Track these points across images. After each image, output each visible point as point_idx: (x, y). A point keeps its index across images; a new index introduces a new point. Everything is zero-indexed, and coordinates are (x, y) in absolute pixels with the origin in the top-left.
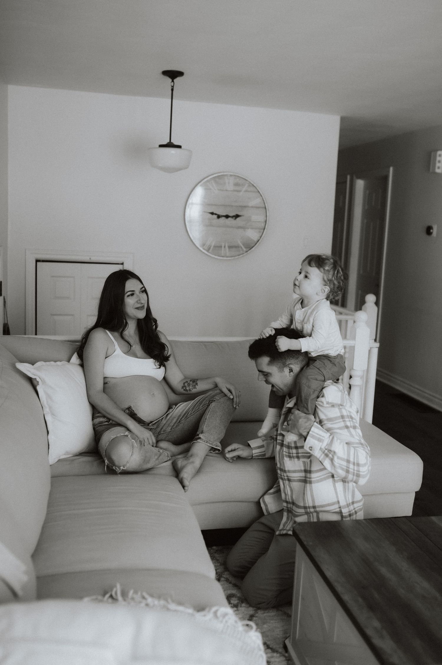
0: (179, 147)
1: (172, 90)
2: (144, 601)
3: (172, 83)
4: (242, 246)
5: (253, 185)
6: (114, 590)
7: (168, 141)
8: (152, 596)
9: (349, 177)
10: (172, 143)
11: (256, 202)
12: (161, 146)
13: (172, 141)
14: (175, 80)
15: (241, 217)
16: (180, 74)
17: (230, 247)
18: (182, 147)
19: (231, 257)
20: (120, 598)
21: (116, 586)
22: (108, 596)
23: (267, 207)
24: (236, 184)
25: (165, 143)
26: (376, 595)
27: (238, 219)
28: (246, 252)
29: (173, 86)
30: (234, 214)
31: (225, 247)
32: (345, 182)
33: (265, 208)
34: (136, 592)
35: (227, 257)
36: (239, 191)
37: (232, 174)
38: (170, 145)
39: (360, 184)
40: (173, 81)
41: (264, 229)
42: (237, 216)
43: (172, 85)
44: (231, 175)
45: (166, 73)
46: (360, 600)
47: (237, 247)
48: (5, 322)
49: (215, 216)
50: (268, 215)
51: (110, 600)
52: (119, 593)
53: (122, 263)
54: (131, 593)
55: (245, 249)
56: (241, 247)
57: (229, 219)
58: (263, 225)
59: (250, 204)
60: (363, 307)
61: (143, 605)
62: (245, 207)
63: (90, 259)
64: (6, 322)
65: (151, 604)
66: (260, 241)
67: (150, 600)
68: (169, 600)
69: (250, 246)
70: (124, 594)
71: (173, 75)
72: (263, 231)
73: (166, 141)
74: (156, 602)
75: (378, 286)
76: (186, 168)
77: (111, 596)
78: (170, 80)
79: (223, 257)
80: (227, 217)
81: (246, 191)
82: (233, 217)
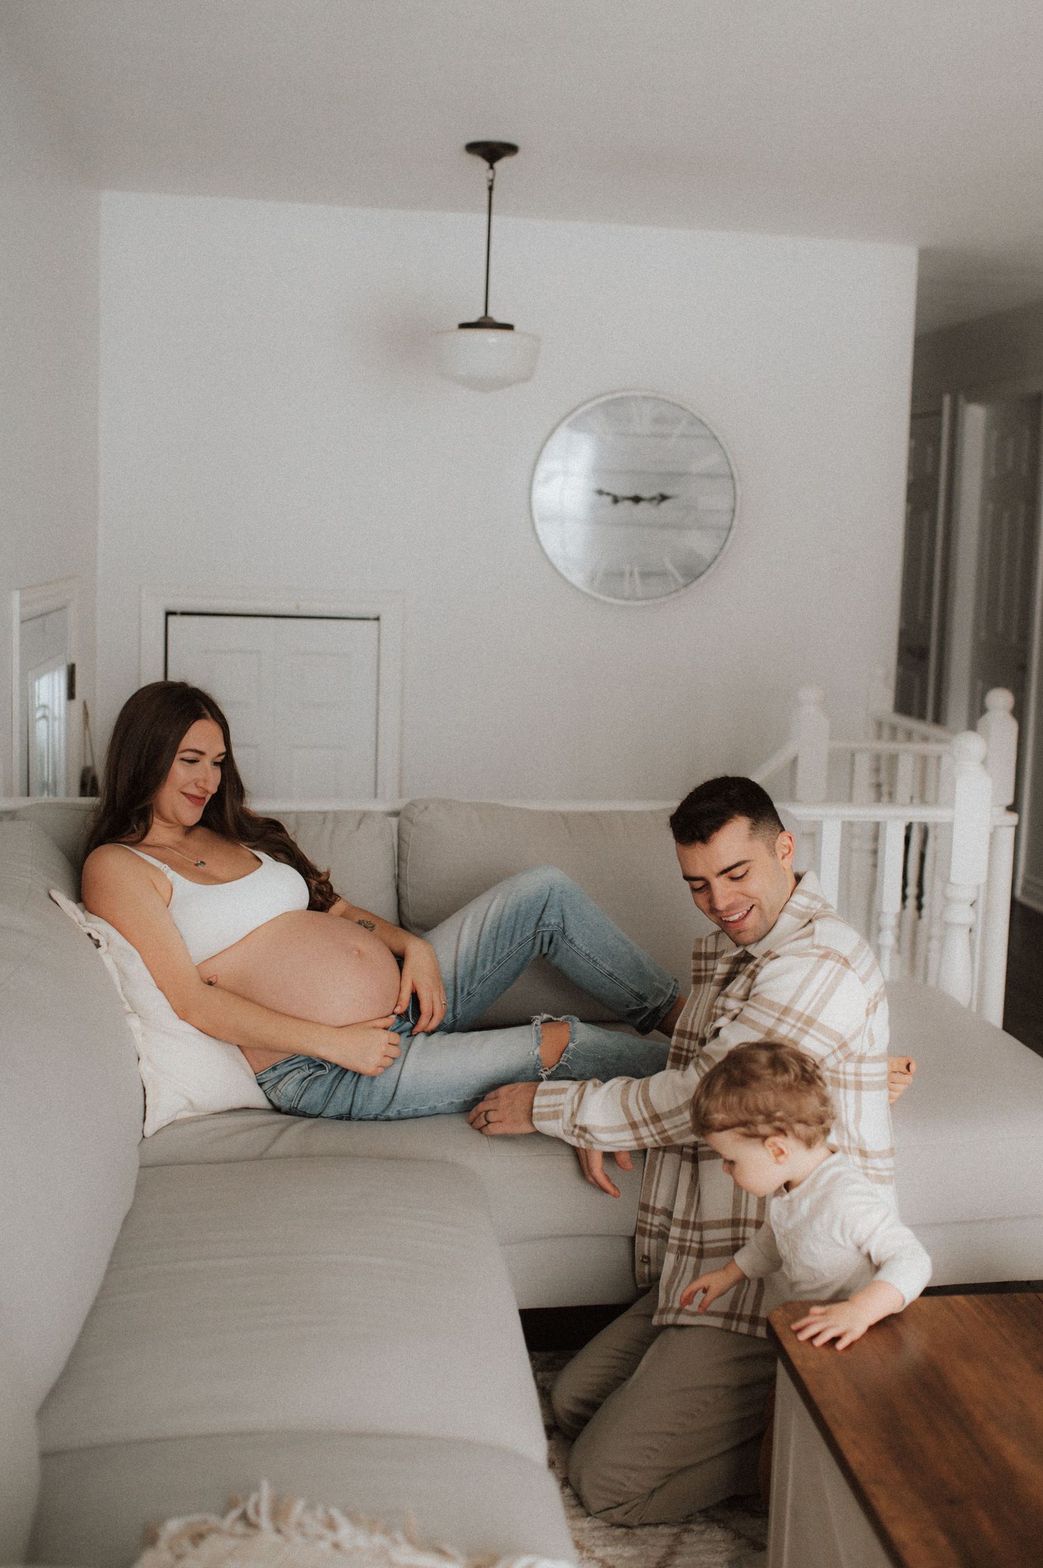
0: (509, 327)
1: (491, 189)
2: (330, 1536)
3: (491, 172)
4: (677, 575)
5: (700, 421)
6: (253, 1498)
7: (482, 314)
8: (353, 1518)
9: (947, 400)
10: (490, 318)
11: (712, 461)
12: (464, 326)
13: (490, 314)
14: (497, 165)
15: (672, 500)
16: (510, 149)
17: (645, 575)
18: (516, 328)
19: (647, 599)
20: (265, 1522)
21: (257, 1488)
22: (235, 1514)
23: (736, 476)
24: (657, 420)
25: (473, 319)
26: (986, 1526)
27: (665, 504)
28: (686, 586)
29: (492, 181)
30: (654, 492)
31: (631, 574)
32: (939, 413)
33: (732, 477)
34: (310, 1507)
35: (638, 599)
36: (664, 436)
37: (646, 394)
38: (485, 323)
39: (976, 417)
40: (492, 167)
41: (730, 529)
42: (663, 498)
43: (491, 177)
44: (645, 398)
45: (473, 148)
46: (942, 1540)
47: (663, 574)
48: (85, 762)
49: (609, 499)
50: (739, 492)
51: (240, 1528)
52: (265, 1507)
53: (376, 616)
54: (299, 1507)
55: (681, 580)
56: (673, 576)
57: (642, 505)
58: (726, 519)
59: (695, 468)
60: (981, 723)
61: (325, 1545)
62: (681, 475)
63: (298, 607)
64: (89, 763)
65: (347, 1545)
66: (719, 559)
67: (345, 1531)
68: (399, 1536)
69: (693, 572)
70: (278, 1513)
71: (492, 152)
72: (724, 534)
73: (476, 315)
74: (362, 1541)
75: (1023, 668)
76: (526, 379)
77: (244, 1517)
78: (486, 165)
79: (627, 599)
80: (637, 499)
81: (683, 436)
82: (652, 499)
